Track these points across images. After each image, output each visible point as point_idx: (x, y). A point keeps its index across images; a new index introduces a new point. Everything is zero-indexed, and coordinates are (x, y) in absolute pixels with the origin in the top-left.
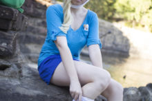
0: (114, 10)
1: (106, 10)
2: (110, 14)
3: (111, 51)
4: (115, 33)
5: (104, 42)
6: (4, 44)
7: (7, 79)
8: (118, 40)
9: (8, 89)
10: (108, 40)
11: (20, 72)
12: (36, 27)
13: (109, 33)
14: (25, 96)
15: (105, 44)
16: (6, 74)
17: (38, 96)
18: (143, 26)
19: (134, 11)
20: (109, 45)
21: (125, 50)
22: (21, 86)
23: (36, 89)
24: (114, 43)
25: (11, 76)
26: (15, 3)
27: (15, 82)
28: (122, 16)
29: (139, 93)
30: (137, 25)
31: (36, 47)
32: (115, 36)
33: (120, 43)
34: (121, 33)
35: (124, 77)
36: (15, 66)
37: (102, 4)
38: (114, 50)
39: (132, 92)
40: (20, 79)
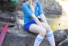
3: (54, 12)
4: (55, 4)
5: (51, 8)
6: (12, 17)
7: (14, 31)
8: (57, 7)
9: (15, 35)
11: (18, 27)
12: (21, 3)
13: (53, 4)
14: (21, 37)
15: (51, 9)
16: (14, 29)
17: (26, 37)
20: (53, 9)
21: (60, 11)
22: (19, 33)
23: (25, 34)
24: (55, 8)
25: (16, 30)
26: (16, 1)
27: (17, 32)
29: (65, 32)
31: (21, 12)
32: (55, 5)
33: (58, 8)
34: (58, 3)
35: (59, 24)
36: (16, 25)
38: (55, 11)
39: (62, 32)
40: (19, 30)
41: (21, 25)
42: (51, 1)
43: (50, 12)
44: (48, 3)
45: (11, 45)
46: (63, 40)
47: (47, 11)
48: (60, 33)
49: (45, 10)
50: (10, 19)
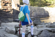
5: (41, 14)
10: (42, 13)
20: (43, 14)
24: (45, 13)
42: (40, 9)
43: (41, 16)
44: (38, 11)
47: (39, 17)
49: (37, 16)
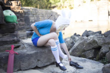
0: (51, 3)
1: (47, 4)
2: (49, 5)
4: (54, 14)
9: (24, 54)
13: (52, 15)
16: (20, 49)
17: (35, 53)
18: (66, 7)
19: (59, 1)
22: (28, 51)
27: (25, 51)
28: (55, 5)
30: (63, 7)
36: (22, 45)
37: (44, 2)
39: (68, 40)
40: (26, 49)
41: (26, 44)
45: (23, 65)
46: (71, 47)
48: (67, 42)
50: (14, 40)
